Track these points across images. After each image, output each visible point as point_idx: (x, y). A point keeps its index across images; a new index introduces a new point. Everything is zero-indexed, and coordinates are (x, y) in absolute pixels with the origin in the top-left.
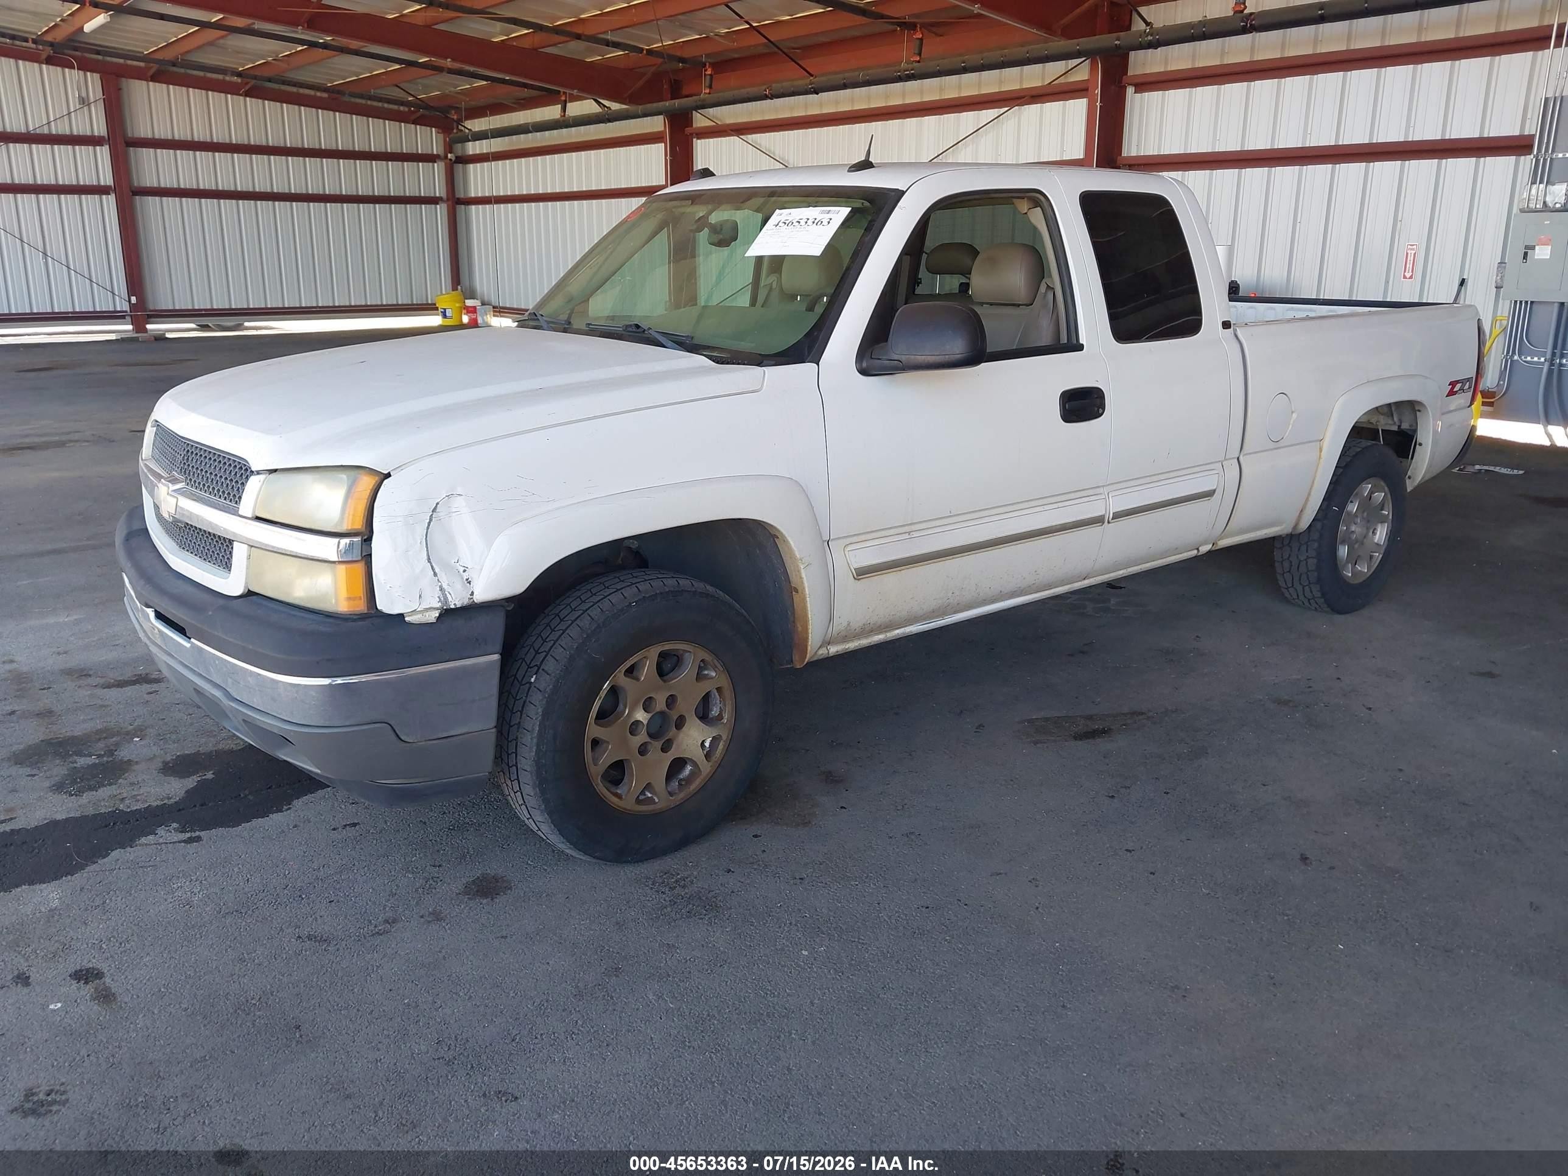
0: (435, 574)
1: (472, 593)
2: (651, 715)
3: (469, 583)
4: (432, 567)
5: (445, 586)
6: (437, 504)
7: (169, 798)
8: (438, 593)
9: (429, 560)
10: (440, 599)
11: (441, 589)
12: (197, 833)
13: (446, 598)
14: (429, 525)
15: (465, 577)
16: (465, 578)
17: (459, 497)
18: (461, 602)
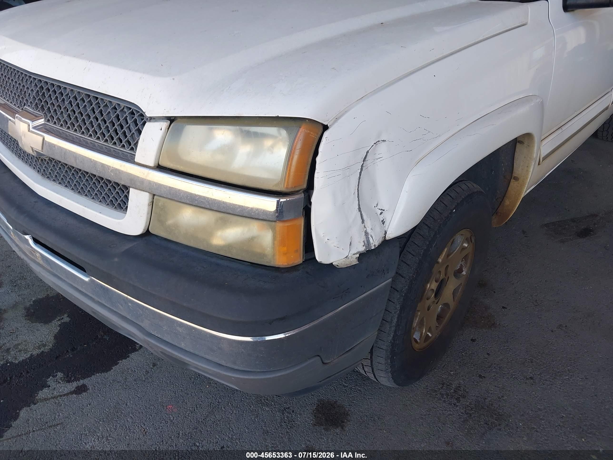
0: (363, 222)
1: (386, 233)
2: (438, 283)
3: (383, 223)
4: (361, 215)
5: (369, 231)
6: (368, 152)
7: (44, 345)
8: (363, 238)
9: (359, 209)
10: (365, 243)
11: (366, 233)
12: (81, 382)
13: (368, 241)
14: (360, 175)
15: (381, 217)
16: (382, 219)
17: (383, 143)
18: (378, 242)
